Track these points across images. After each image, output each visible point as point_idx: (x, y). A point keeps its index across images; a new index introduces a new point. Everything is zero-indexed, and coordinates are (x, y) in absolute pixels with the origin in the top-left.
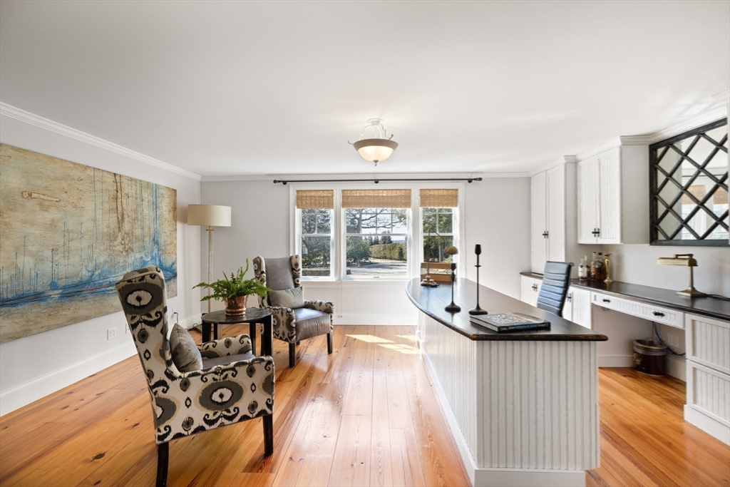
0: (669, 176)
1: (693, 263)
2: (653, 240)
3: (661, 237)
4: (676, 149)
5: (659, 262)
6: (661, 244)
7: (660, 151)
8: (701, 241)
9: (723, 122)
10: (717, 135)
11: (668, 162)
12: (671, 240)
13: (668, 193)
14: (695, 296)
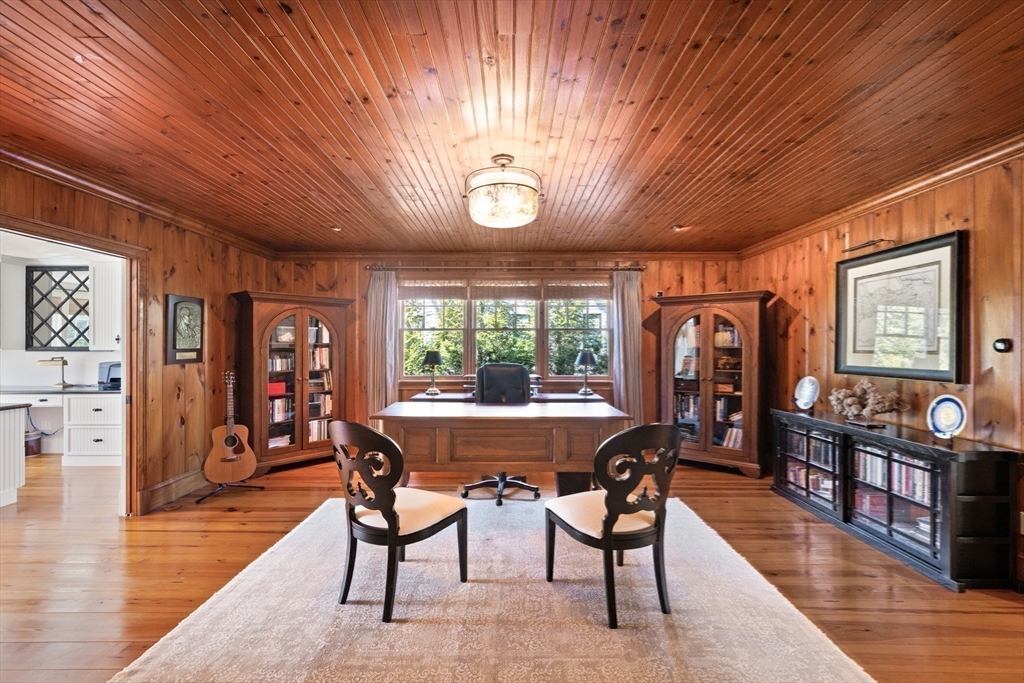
0: (44, 297)
1: (65, 363)
2: (29, 346)
3: (36, 344)
4: (51, 276)
5: (39, 364)
6: (37, 349)
7: (36, 274)
8: (69, 348)
9: (86, 268)
10: (82, 275)
11: (43, 284)
12: (45, 347)
13: (43, 309)
14: (66, 386)
